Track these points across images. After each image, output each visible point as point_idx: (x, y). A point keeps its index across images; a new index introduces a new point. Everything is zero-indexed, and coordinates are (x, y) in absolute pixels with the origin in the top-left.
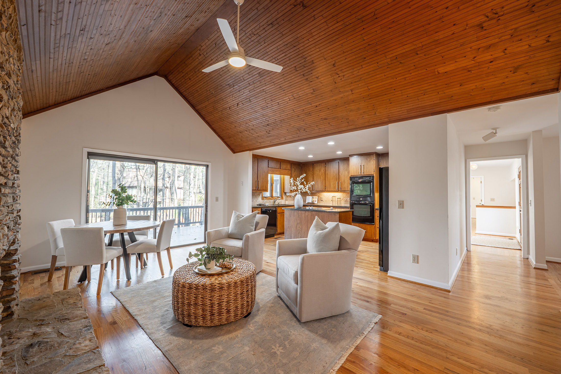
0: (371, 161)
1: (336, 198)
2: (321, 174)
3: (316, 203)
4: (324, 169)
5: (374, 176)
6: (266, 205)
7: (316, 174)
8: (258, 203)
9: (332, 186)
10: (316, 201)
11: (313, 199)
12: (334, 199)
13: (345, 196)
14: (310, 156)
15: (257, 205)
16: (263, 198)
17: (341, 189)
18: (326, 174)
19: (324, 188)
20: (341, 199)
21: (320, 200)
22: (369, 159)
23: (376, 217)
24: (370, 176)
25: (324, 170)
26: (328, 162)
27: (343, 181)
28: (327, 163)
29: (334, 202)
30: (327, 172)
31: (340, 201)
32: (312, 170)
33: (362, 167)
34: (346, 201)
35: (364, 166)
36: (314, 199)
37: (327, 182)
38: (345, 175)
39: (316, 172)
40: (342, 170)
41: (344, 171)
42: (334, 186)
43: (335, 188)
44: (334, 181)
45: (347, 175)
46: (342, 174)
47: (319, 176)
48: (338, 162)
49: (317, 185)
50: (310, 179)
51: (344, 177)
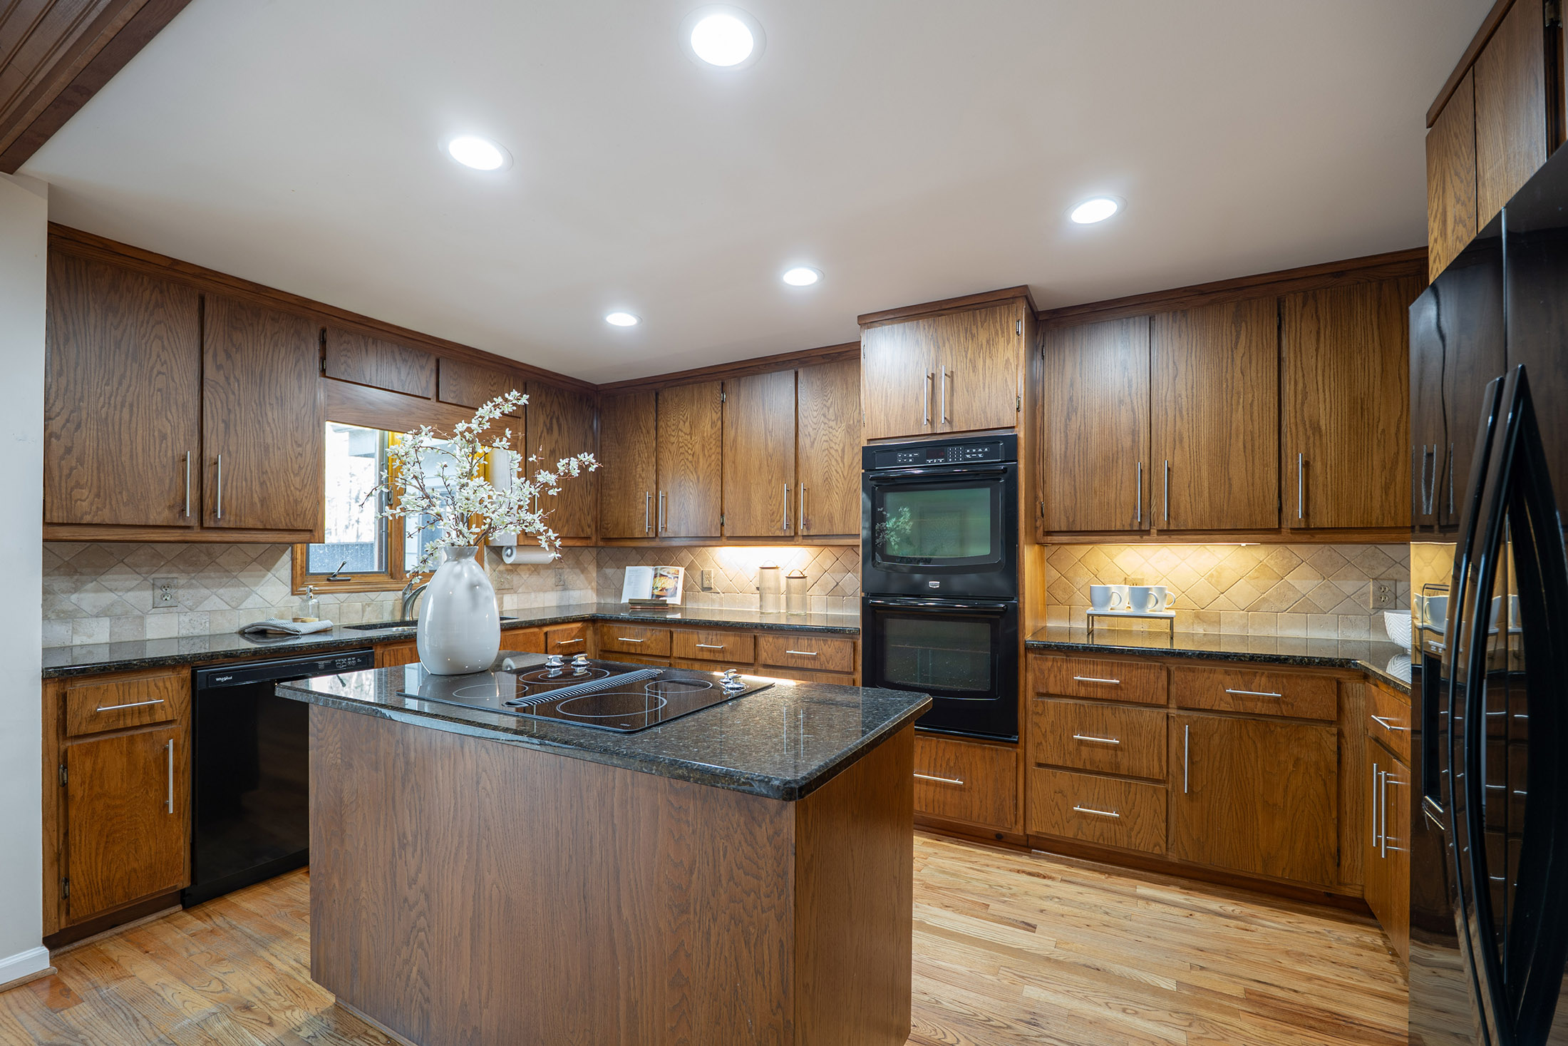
0: (1001, 340)
1: (783, 574)
2: (698, 447)
3: (677, 600)
4: (716, 416)
5: (1015, 437)
6: (295, 634)
7: (674, 448)
8: (245, 622)
9: (758, 508)
10: (674, 595)
11: (661, 583)
12: (770, 583)
13: (827, 565)
14: (621, 319)
15: (242, 633)
16: (301, 579)
17: (807, 525)
18: (728, 442)
19: (717, 521)
20: (810, 581)
21: (698, 585)
22: (983, 337)
23: (1030, 693)
24: (995, 440)
25: (713, 424)
26: (738, 378)
27: (817, 478)
28: (731, 385)
29: (770, 598)
30: (730, 434)
31: (804, 590)
32: (652, 423)
33: (943, 384)
34: (835, 592)
35: (951, 376)
36: (668, 583)
37: (729, 487)
38: (833, 445)
39: (673, 434)
40: (815, 420)
41: (825, 424)
42: (770, 508)
43: (772, 521)
44: (770, 481)
45: (841, 445)
46: (813, 443)
47: (686, 454)
48: (793, 371)
49: (679, 506)
50: (644, 475)
51: (826, 459)
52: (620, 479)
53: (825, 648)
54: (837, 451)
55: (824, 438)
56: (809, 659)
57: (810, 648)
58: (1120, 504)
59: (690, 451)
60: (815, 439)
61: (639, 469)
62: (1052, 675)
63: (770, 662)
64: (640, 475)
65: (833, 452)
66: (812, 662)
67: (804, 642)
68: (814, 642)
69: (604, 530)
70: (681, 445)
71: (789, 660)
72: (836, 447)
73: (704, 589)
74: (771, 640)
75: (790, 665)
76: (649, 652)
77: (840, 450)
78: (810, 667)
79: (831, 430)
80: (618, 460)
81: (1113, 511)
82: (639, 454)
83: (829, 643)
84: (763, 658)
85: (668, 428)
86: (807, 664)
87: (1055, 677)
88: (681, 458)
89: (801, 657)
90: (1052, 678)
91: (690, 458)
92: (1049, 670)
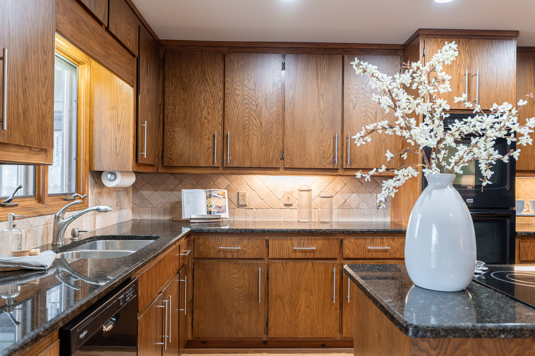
0: (507, 60)
2: (261, 100)
4: (277, 79)
7: (239, 99)
11: (214, 202)
17: (350, 161)
18: (287, 99)
26: (296, 55)
28: (290, 58)
30: (289, 93)
36: (218, 202)
37: (288, 132)
38: (369, 109)
39: (239, 88)
40: (356, 91)
41: (363, 95)
42: (322, 148)
43: (324, 158)
44: (322, 130)
45: (375, 110)
46: (354, 107)
47: (250, 105)
48: (341, 56)
49: (244, 143)
50: (209, 117)
51: (364, 118)
52: (185, 119)
53: (393, 244)
54: (371, 113)
55: (363, 104)
56: (381, 251)
57: (382, 244)
58: (533, 156)
59: (253, 103)
60: (356, 104)
61: (205, 112)
62: (530, 250)
63: (352, 256)
64: (206, 118)
65: (368, 113)
66: (384, 253)
67: (378, 240)
68: (385, 240)
69: (168, 160)
70: (245, 97)
71: (367, 253)
72: (372, 111)
73: (239, 206)
74: (353, 240)
75: (367, 257)
76: (246, 256)
77: (374, 114)
78: (382, 257)
79: (367, 99)
80: (183, 104)
81: (530, 160)
82: (205, 101)
83: (396, 240)
84: (347, 253)
85: (234, 84)
86: (380, 255)
87: (531, 251)
88: (246, 107)
89: (376, 251)
90: (530, 252)
91: (254, 108)
92: (528, 248)
